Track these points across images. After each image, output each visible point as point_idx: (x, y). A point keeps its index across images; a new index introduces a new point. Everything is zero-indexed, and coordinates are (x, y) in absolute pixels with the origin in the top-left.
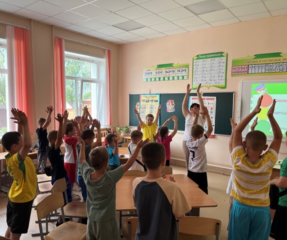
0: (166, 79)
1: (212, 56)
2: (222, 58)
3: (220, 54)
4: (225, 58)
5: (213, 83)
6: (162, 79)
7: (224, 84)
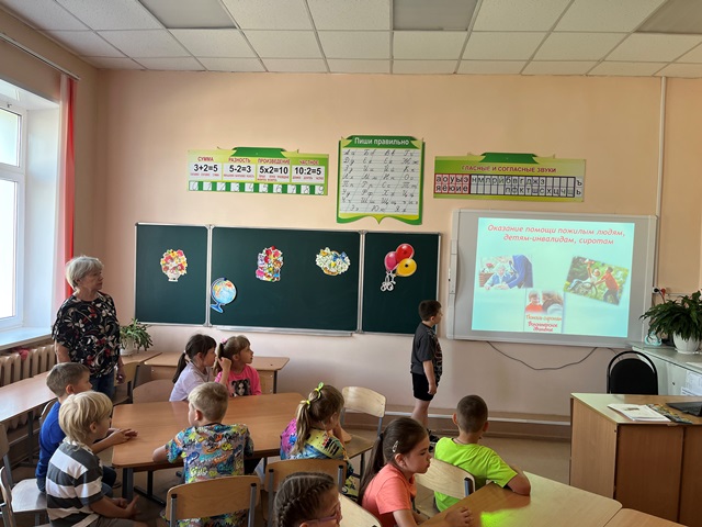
0: (262, 188)
1: (387, 142)
2: (412, 150)
3: (407, 142)
4: (420, 151)
5: (390, 209)
6: (248, 187)
7: (418, 214)
